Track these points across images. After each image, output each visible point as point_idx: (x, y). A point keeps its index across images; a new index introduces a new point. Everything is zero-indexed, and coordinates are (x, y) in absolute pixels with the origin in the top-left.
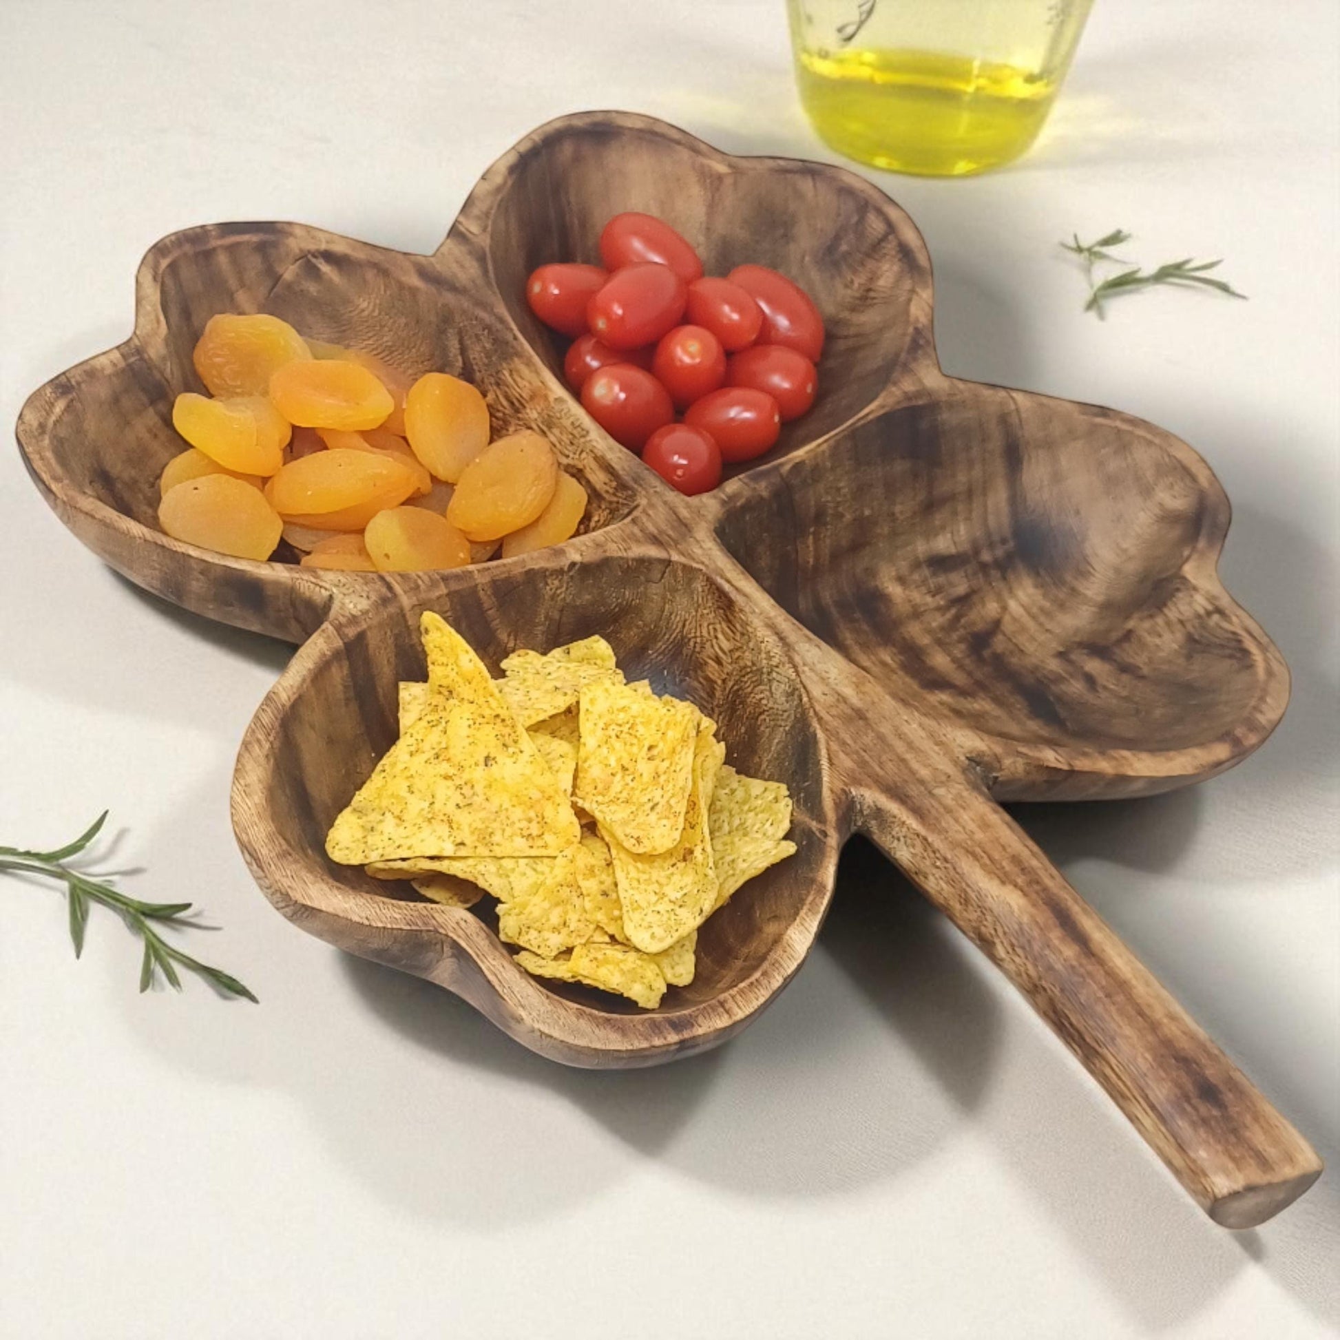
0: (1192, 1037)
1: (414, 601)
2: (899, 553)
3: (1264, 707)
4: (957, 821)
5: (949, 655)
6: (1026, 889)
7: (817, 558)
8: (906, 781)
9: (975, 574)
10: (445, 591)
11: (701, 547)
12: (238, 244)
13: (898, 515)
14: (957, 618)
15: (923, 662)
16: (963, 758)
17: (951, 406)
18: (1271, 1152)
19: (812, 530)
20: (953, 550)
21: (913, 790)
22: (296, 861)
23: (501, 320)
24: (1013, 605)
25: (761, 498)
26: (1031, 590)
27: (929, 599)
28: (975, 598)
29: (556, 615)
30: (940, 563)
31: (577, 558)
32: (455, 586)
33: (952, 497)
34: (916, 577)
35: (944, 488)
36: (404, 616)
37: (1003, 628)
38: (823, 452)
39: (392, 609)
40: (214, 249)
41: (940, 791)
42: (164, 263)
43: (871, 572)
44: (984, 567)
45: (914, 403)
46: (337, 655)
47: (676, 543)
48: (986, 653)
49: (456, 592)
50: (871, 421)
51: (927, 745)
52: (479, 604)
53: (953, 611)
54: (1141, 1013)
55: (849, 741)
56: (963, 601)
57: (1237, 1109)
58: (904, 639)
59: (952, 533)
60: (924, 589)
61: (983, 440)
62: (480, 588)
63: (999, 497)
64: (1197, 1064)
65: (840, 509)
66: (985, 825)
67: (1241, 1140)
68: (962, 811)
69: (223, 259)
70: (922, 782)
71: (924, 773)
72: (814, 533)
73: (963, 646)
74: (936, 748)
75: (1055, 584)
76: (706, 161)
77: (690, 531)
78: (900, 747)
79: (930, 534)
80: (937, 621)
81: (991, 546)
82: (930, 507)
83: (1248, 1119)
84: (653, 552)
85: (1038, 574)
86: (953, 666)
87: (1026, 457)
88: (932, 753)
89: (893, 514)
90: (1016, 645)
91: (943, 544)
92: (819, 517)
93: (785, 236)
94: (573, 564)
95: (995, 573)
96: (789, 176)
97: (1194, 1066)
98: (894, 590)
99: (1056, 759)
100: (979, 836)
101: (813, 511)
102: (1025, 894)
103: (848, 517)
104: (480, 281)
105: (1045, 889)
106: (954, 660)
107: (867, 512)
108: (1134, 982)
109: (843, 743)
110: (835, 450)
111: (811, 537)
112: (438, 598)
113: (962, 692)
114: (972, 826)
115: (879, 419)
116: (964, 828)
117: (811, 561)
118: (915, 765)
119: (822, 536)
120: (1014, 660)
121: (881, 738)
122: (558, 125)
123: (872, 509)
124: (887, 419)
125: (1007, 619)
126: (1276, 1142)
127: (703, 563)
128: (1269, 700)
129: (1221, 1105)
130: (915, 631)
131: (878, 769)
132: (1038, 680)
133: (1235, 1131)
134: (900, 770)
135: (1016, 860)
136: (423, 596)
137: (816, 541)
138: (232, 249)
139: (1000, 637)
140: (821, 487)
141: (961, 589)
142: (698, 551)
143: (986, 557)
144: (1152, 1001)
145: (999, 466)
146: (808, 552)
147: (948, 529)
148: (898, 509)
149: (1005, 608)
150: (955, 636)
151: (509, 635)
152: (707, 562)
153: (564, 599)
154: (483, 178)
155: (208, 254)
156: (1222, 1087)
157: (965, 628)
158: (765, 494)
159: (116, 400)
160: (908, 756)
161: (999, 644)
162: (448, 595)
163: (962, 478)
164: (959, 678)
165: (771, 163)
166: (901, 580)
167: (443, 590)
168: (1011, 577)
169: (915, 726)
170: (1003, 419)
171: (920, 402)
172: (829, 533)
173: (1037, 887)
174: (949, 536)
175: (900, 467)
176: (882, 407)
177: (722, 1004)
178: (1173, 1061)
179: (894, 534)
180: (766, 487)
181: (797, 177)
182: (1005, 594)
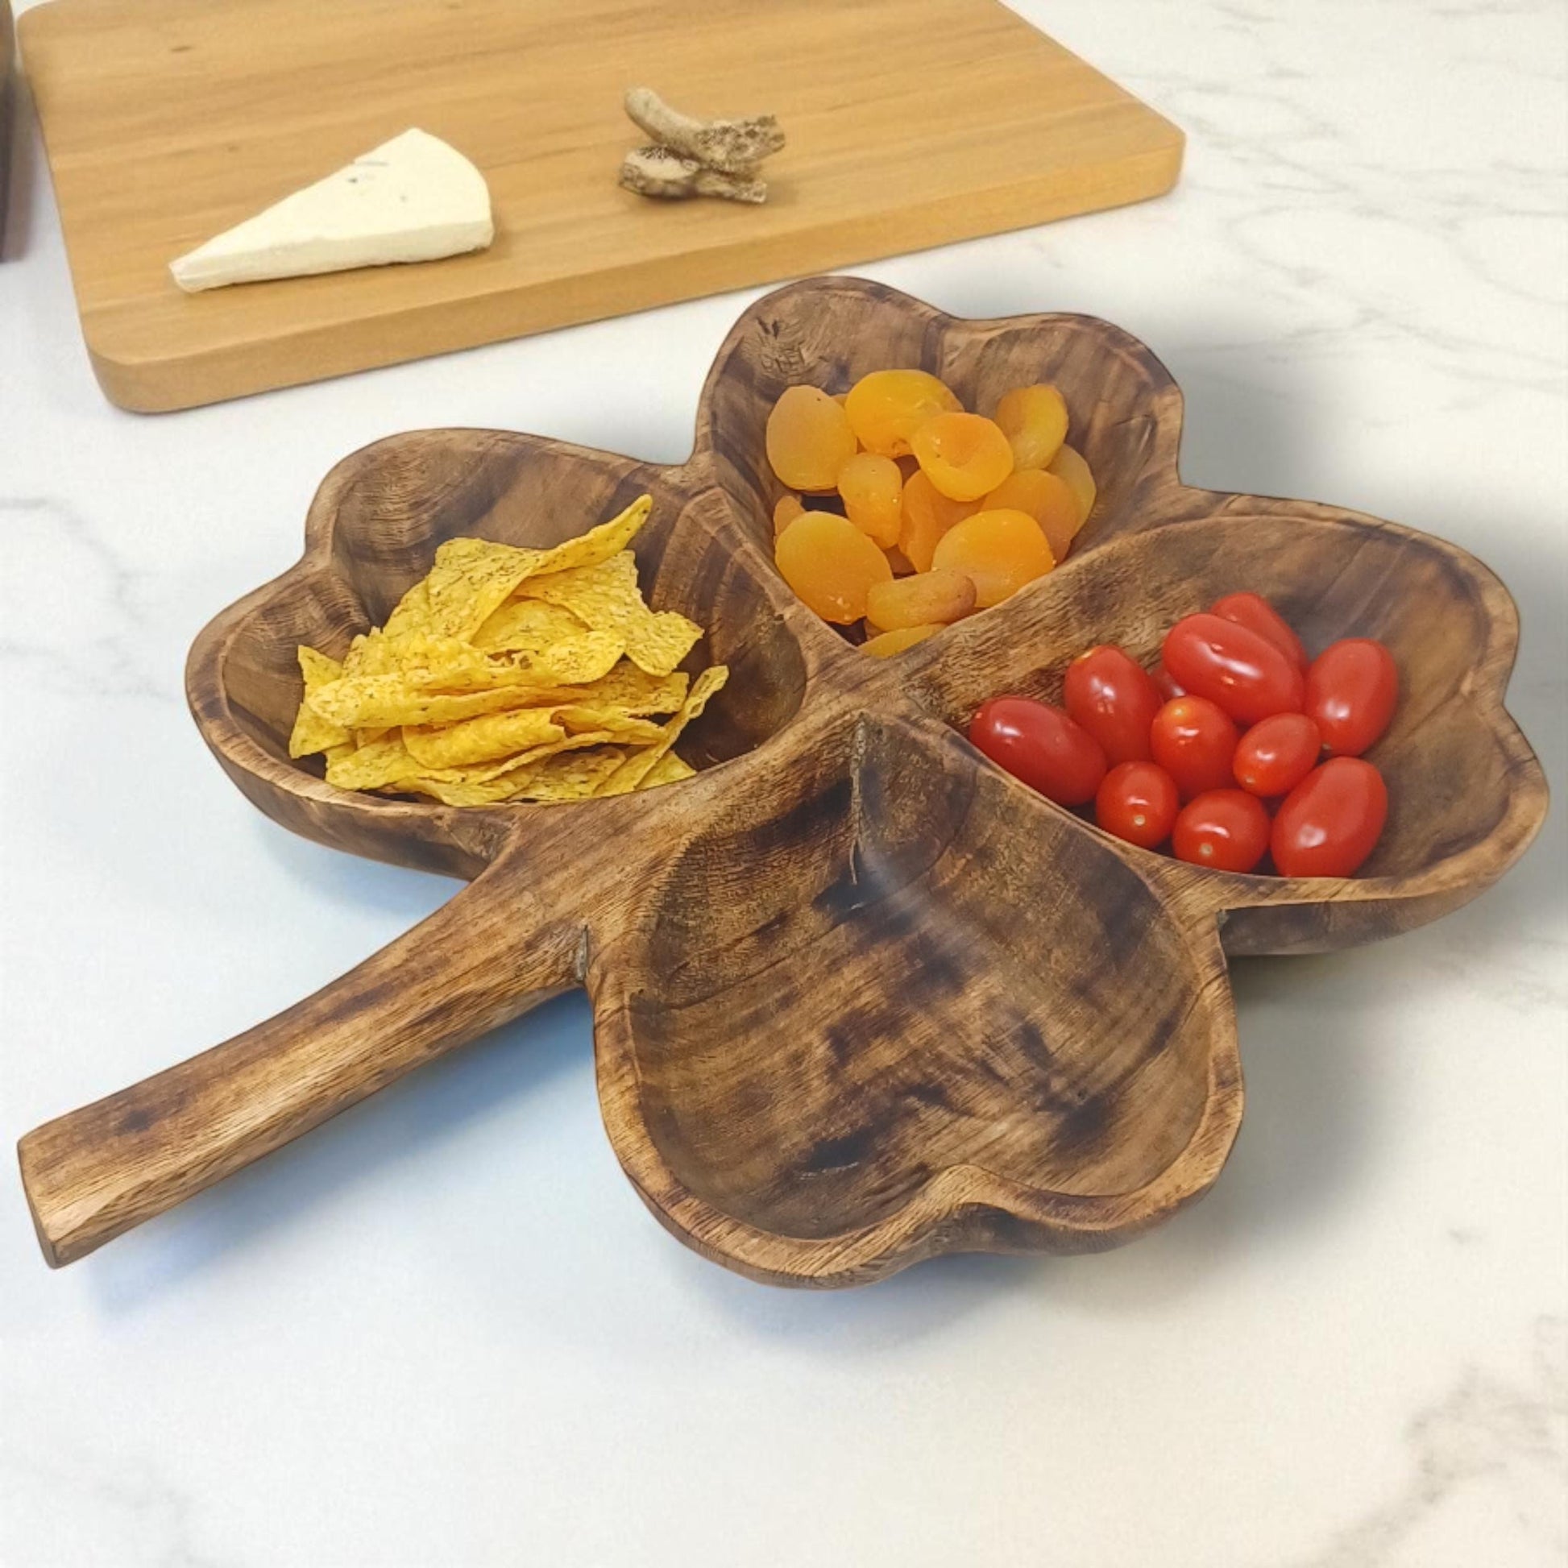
0: (215, 1114)
1: (693, 514)
2: (1021, 989)
3: (740, 1234)
4: (490, 910)
5: (897, 1063)
6: (403, 969)
7: (955, 885)
8: (535, 868)
9: (1031, 1079)
10: (713, 534)
11: (830, 701)
12: (1133, 369)
13: (1053, 960)
14: (961, 1070)
15: (876, 1036)
16: (584, 922)
17: (1168, 925)
18: (59, 1175)
19: (969, 856)
20: (1052, 1049)
21: (524, 875)
22: (364, 466)
23: (1107, 539)
24: (1002, 1127)
25: (942, 764)
26: (1027, 1141)
27: (978, 1038)
28: (998, 1086)
29: (749, 646)
30: (1030, 1039)
31: (787, 616)
32: (722, 538)
33: (1102, 1009)
34: (1003, 1019)
35: (1103, 990)
36: (678, 515)
37: (963, 1119)
38: (1030, 806)
39: (677, 501)
40: (1116, 356)
41: (528, 897)
42: (1071, 325)
43: (983, 965)
44: (1042, 1086)
45: (1148, 882)
46: (613, 475)
47: (828, 682)
48: (912, 1101)
49: (717, 542)
50: (1099, 845)
51: (592, 888)
52: (721, 573)
53: (971, 1066)
54: (242, 1064)
55: (580, 821)
56: (989, 1073)
57: (116, 1145)
58: (907, 1017)
59: (1072, 1036)
60: (989, 1031)
61: (1161, 991)
62: (732, 560)
63: (1123, 1056)
64: (177, 1112)
65: (1009, 878)
66: (489, 936)
67: (75, 1147)
68: (504, 916)
69: (1115, 368)
70: (538, 882)
71: (552, 884)
72: (968, 861)
73: (917, 1077)
74: (589, 896)
75: (1038, 1160)
76: (1471, 674)
77: (850, 690)
78: (586, 863)
79: (1058, 1011)
80: (950, 1050)
81: (1072, 1084)
82: (1081, 990)
83: (104, 1154)
84: (812, 667)
85: (1051, 1141)
86: (880, 1065)
87: (1166, 1050)
88: (582, 891)
89: (1050, 951)
90: (938, 1133)
91: (1055, 1034)
92: (985, 855)
93: (1447, 798)
94: (781, 617)
95: (1039, 1100)
96: (1497, 750)
97: (174, 1110)
98: (973, 998)
99: (604, 1011)
100: (472, 932)
101: (981, 842)
102: (396, 968)
103: (1010, 895)
104: (1156, 517)
105: (405, 986)
106: (890, 1070)
107: (1029, 916)
108: (285, 1060)
109: (577, 816)
110: (1042, 821)
111: (963, 861)
112: (706, 532)
113: (833, 1072)
114: (484, 925)
115: (1108, 853)
116: (481, 917)
117: (947, 880)
118: (560, 877)
119: (974, 875)
120: (911, 1131)
121: (592, 847)
122: (1449, 549)
123: (1038, 919)
124: (1114, 864)
125: (976, 1123)
126: (74, 1180)
127: (808, 704)
128: (755, 1241)
129: (121, 1131)
130: (922, 1029)
131: (548, 844)
132: (882, 1153)
133: (88, 1140)
134: (551, 862)
135: (444, 962)
136: (700, 519)
137: (966, 872)
138: (1126, 367)
139: (947, 1118)
140: (1007, 833)
141: (1003, 1069)
142: (823, 699)
143: (1057, 1084)
144: (260, 1077)
145: (1149, 1030)
146: (950, 868)
147: (1073, 1030)
148: (1057, 953)
149: (994, 1118)
150: (930, 1070)
151: (719, 620)
152: (811, 707)
153: (760, 638)
154: (1320, 504)
155: (1108, 355)
156: (144, 1135)
157: (949, 1080)
158: (947, 763)
159: (900, 336)
160: (572, 871)
161: (934, 1116)
162: (713, 538)
163: (1122, 1002)
164: (857, 1071)
165: (1505, 729)
166: (990, 1003)
167: (713, 531)
168: (1042, 1115)
169: (618, 877)
170: (1186, 992)
171: (1152, 889)
172: (981, 882)
173: (406, 979)
174: (1067, 1035)
175: (1090, 920)
176: (1124, 850)
177: (236, 735)
178: (180, 1090)
179: (1034, 969)
180: (953, 759)
181: (1501, 757)
182: (1013, 1117)
